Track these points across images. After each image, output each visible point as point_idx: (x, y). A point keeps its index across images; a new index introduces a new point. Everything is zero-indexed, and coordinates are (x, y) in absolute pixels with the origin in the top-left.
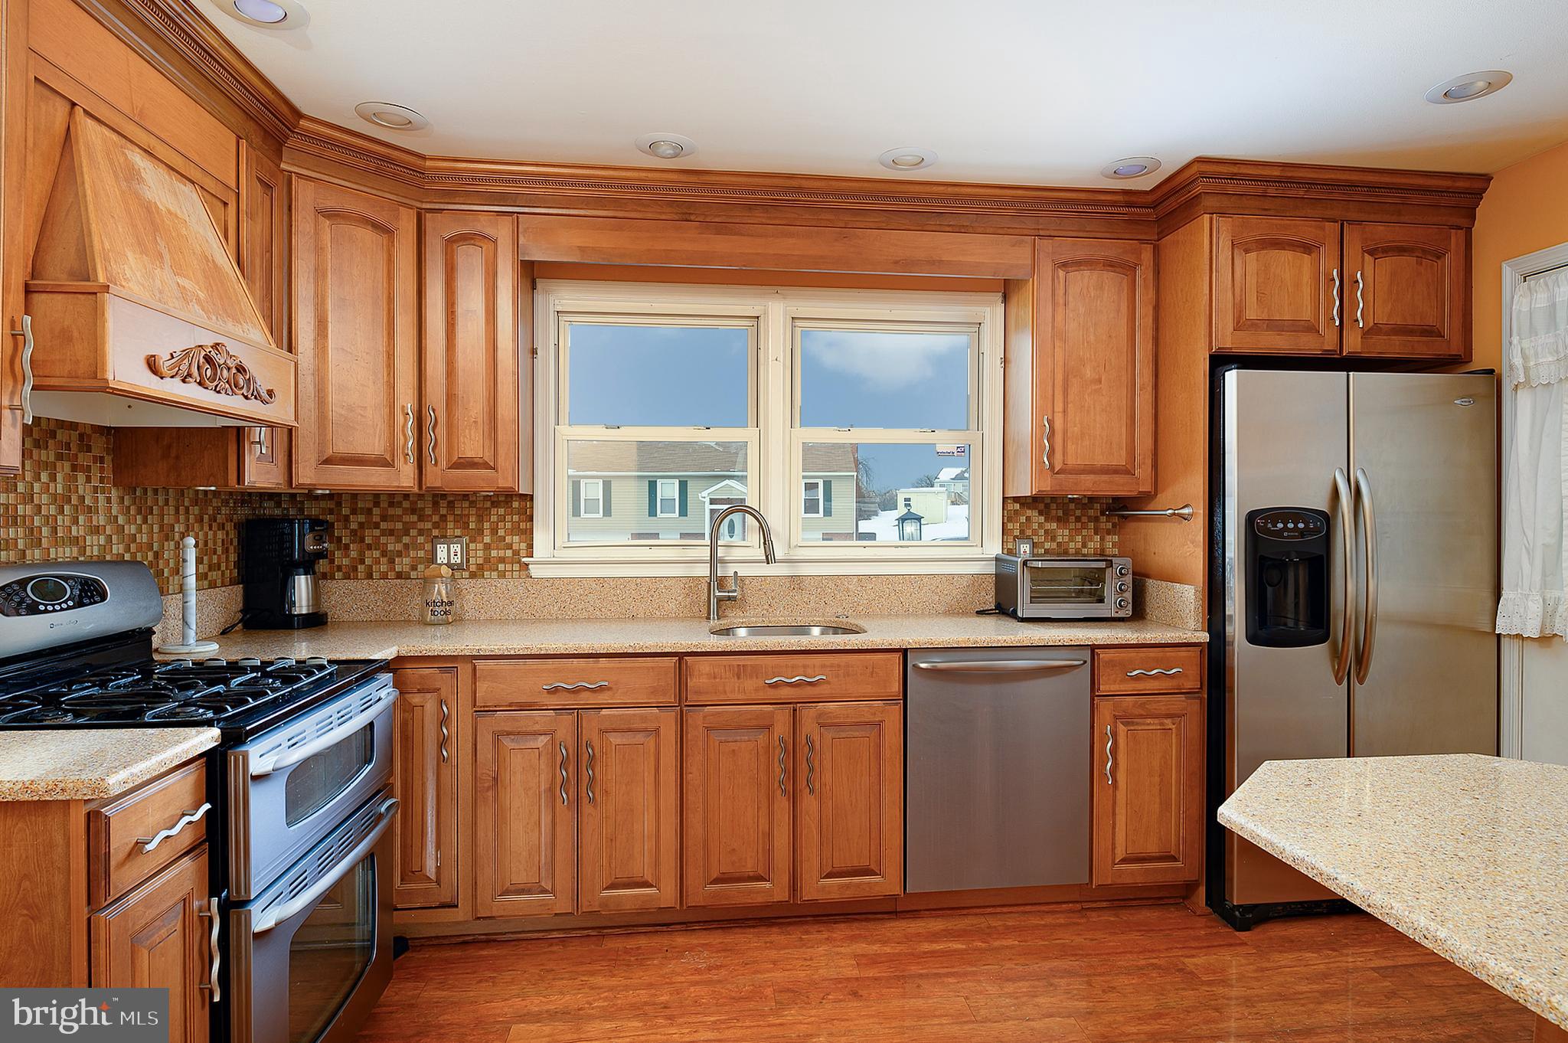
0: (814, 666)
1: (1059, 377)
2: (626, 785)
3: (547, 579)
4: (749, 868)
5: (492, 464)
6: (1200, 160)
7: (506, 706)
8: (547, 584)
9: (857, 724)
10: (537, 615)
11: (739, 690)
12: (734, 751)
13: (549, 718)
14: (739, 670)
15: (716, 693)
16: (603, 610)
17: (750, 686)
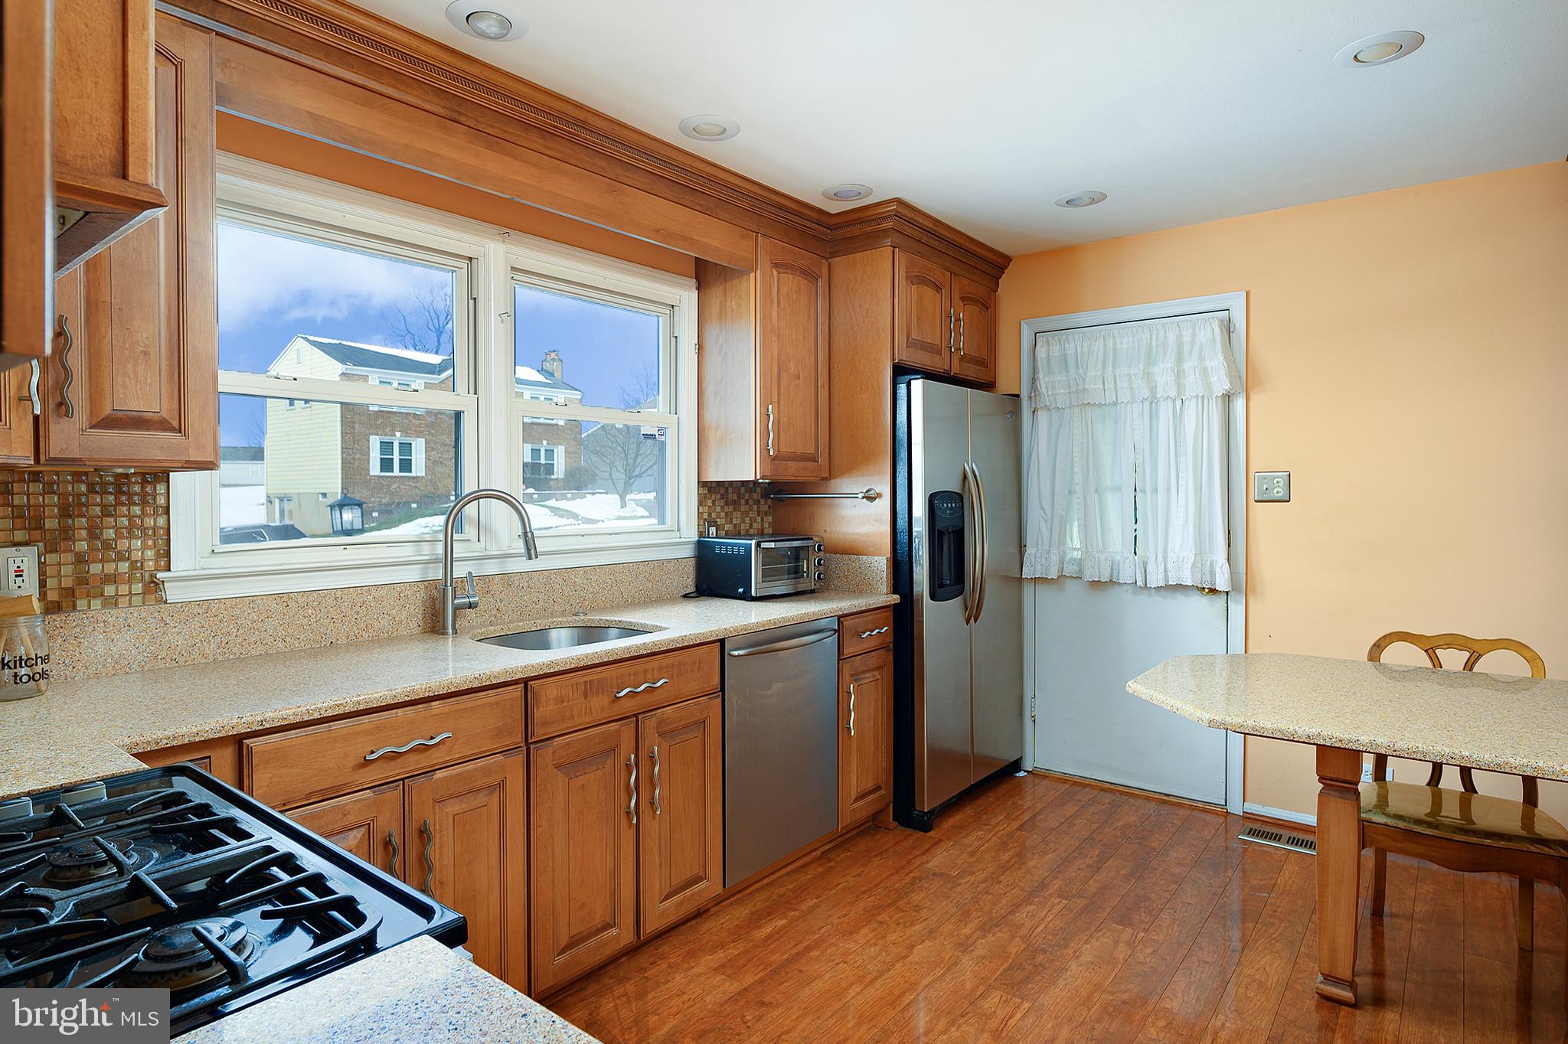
0: (653, 670)
1: (775, 369)
2: (467, 866)
3: (199, 603)
4: (598, 921)
5: (175, 423)
6: (899, 201)
7: (302, 799)
8: (197, 610)
9: (687, 726)
10: (181, 660)
11: (586, 711)
12: (583, 785)
13: (365, 802)
14: (586, 686)
15: (563, 720)
16: (288, 639)
17: (599, 704)
